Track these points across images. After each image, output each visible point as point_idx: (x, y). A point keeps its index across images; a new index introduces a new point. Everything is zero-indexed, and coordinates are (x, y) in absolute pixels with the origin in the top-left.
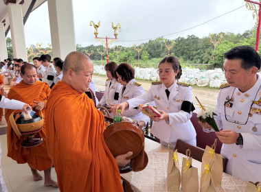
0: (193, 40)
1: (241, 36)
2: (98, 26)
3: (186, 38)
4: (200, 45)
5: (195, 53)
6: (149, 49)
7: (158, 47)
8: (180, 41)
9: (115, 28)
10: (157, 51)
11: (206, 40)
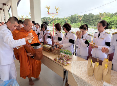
0: (91, 16)
1: (114, 14)
2: (49, 8)
3: (88, 15)
4: (94, 18)
5: (92, 21)
6: (71, 19)
7: (75, 18)
8: (85, 16)
9: (57, 9)
10: (75, 20)
11: (97, 16)
